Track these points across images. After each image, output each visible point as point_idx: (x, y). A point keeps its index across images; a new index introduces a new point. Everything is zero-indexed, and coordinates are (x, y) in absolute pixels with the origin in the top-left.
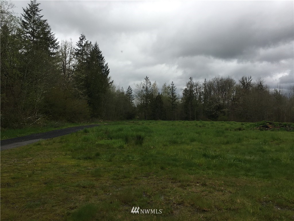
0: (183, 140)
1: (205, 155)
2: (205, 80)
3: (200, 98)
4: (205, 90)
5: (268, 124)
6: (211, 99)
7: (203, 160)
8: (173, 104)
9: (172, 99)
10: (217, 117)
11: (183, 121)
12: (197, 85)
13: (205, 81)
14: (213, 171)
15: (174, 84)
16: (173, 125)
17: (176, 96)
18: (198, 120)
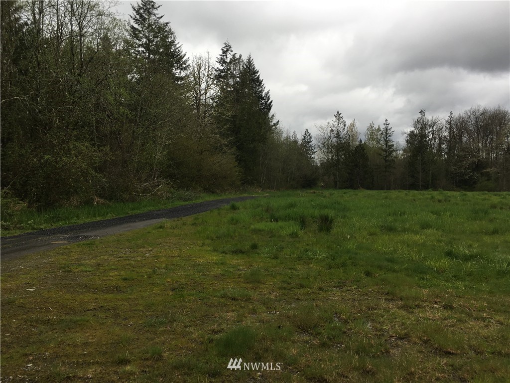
0: (407, 226)
1: (449, 254)
2: (451, 114)
3: (440, 149)
4: (450, 132)
6: (463, 150)
7: (446, 262)
8: (386, 161)
9: (386, 152)
10: (475, 183)
11: (405, 192)
12: (434, 124)
13: (451, 117)
14: (467, 283)
15: (389, 124)
16: (386, 198)
17: (393, 145)
18: (435, 188)
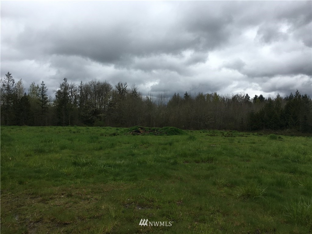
3: (75, 102)
4: (81, 93)
5: (140, 129)
6: (88, 103)
7: (72, 169)
9: (43, 102)
10: (93, 122)
12: (72, 87)
13: (81, 84)
17: (47, 98)
